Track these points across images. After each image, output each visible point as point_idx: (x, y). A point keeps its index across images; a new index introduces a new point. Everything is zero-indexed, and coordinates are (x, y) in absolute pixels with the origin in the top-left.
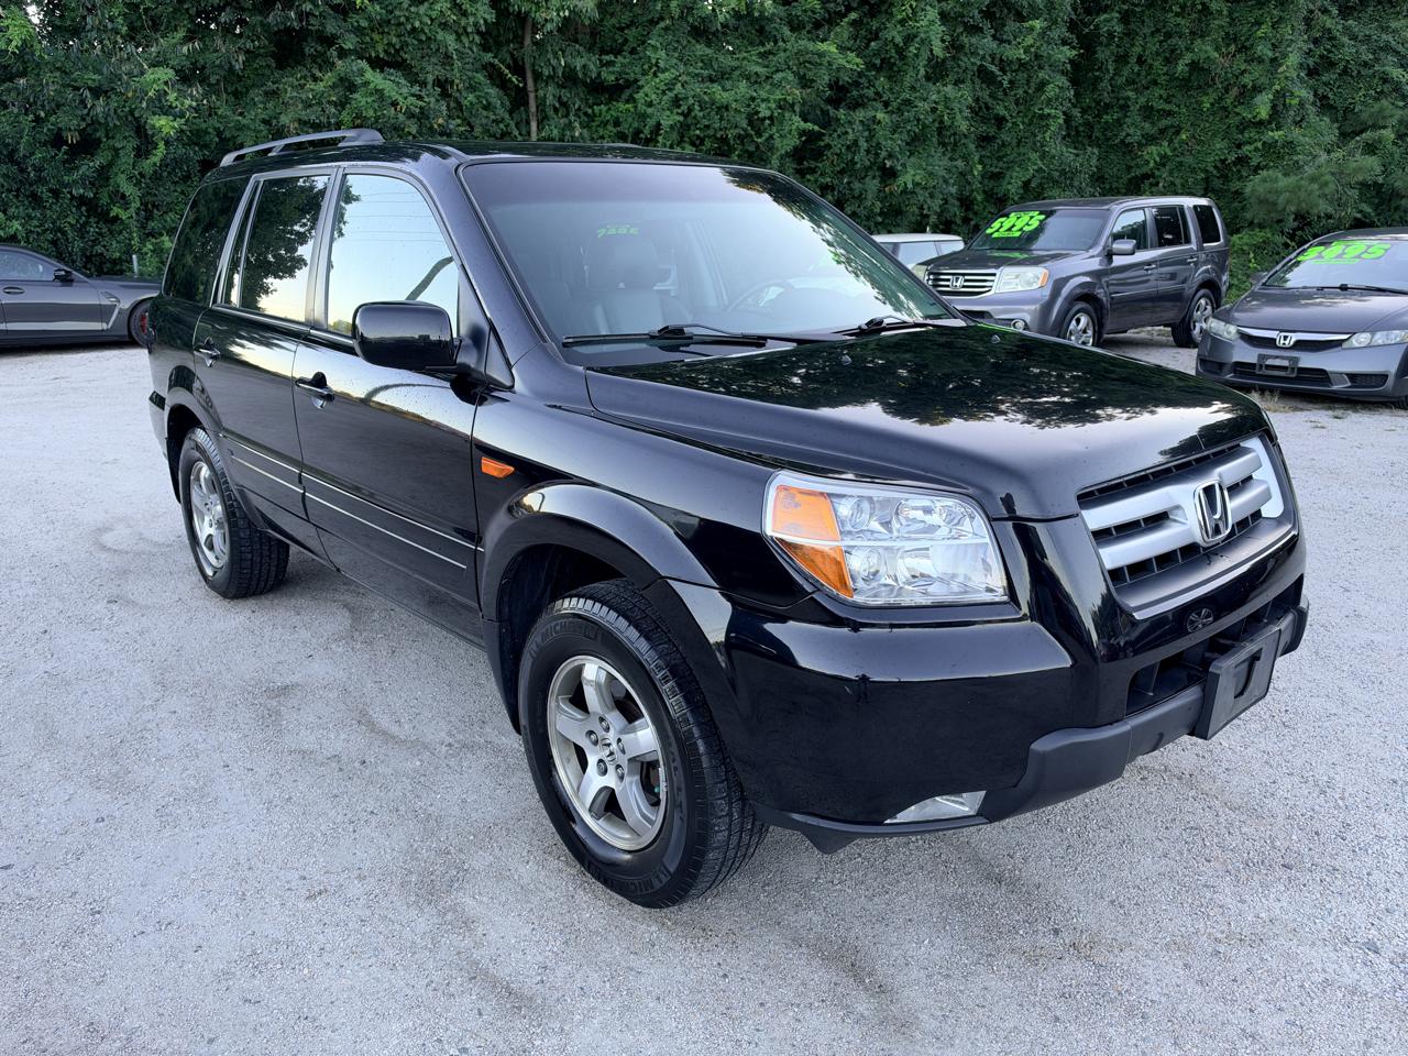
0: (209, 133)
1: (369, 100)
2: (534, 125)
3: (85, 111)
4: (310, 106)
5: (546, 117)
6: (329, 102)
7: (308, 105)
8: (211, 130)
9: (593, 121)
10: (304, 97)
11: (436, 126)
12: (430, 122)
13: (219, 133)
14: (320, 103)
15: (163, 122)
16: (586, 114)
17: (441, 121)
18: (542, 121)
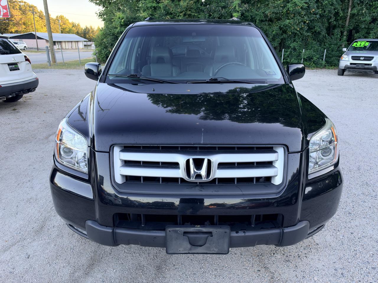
0: (249, 17)
1: (291, 5)
2: (350, 10)
3: (220, 13)
4: (276, 8)
5: (354, 7)
6: (281, 7)
7: (275, 7)
8: (249, 16)
9: (372, 7)
10: (274, 5)
11: (312, 12)
12: (310, 11)
13: (251, 16)
14: (278, 7)
15: (235, 14)
16: (370, 5)
17: (313, 10)
18: (353, 8)
